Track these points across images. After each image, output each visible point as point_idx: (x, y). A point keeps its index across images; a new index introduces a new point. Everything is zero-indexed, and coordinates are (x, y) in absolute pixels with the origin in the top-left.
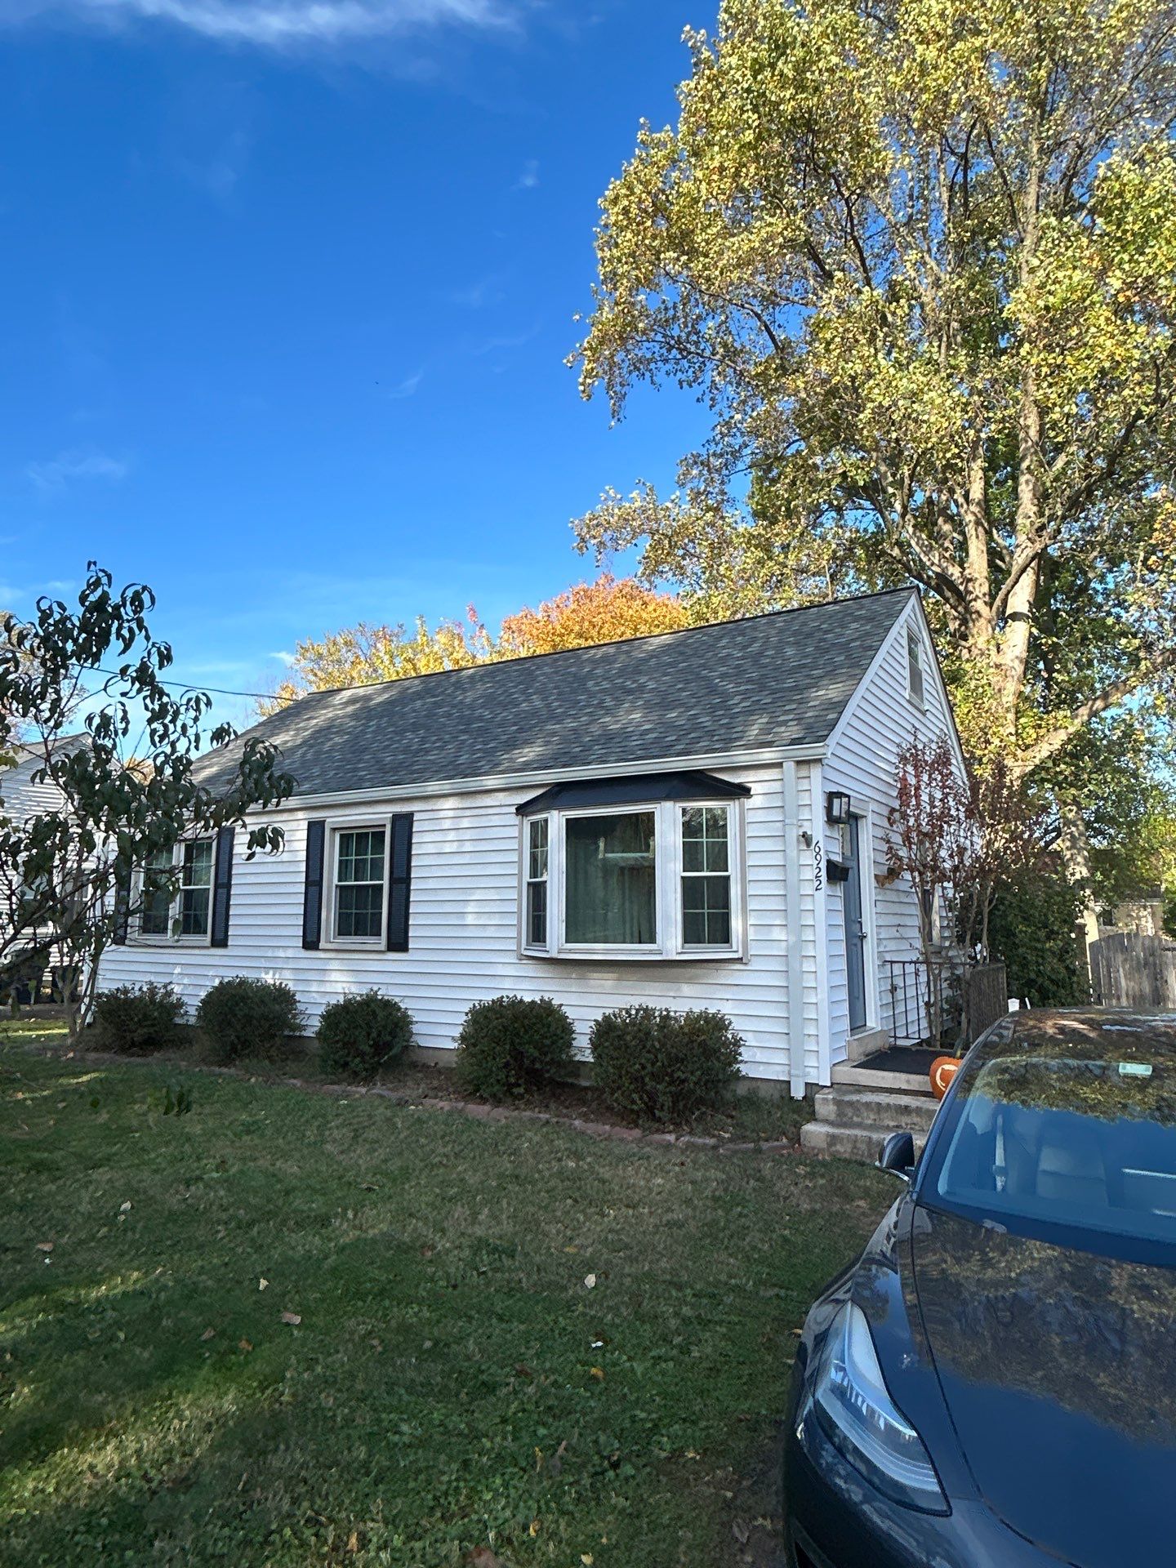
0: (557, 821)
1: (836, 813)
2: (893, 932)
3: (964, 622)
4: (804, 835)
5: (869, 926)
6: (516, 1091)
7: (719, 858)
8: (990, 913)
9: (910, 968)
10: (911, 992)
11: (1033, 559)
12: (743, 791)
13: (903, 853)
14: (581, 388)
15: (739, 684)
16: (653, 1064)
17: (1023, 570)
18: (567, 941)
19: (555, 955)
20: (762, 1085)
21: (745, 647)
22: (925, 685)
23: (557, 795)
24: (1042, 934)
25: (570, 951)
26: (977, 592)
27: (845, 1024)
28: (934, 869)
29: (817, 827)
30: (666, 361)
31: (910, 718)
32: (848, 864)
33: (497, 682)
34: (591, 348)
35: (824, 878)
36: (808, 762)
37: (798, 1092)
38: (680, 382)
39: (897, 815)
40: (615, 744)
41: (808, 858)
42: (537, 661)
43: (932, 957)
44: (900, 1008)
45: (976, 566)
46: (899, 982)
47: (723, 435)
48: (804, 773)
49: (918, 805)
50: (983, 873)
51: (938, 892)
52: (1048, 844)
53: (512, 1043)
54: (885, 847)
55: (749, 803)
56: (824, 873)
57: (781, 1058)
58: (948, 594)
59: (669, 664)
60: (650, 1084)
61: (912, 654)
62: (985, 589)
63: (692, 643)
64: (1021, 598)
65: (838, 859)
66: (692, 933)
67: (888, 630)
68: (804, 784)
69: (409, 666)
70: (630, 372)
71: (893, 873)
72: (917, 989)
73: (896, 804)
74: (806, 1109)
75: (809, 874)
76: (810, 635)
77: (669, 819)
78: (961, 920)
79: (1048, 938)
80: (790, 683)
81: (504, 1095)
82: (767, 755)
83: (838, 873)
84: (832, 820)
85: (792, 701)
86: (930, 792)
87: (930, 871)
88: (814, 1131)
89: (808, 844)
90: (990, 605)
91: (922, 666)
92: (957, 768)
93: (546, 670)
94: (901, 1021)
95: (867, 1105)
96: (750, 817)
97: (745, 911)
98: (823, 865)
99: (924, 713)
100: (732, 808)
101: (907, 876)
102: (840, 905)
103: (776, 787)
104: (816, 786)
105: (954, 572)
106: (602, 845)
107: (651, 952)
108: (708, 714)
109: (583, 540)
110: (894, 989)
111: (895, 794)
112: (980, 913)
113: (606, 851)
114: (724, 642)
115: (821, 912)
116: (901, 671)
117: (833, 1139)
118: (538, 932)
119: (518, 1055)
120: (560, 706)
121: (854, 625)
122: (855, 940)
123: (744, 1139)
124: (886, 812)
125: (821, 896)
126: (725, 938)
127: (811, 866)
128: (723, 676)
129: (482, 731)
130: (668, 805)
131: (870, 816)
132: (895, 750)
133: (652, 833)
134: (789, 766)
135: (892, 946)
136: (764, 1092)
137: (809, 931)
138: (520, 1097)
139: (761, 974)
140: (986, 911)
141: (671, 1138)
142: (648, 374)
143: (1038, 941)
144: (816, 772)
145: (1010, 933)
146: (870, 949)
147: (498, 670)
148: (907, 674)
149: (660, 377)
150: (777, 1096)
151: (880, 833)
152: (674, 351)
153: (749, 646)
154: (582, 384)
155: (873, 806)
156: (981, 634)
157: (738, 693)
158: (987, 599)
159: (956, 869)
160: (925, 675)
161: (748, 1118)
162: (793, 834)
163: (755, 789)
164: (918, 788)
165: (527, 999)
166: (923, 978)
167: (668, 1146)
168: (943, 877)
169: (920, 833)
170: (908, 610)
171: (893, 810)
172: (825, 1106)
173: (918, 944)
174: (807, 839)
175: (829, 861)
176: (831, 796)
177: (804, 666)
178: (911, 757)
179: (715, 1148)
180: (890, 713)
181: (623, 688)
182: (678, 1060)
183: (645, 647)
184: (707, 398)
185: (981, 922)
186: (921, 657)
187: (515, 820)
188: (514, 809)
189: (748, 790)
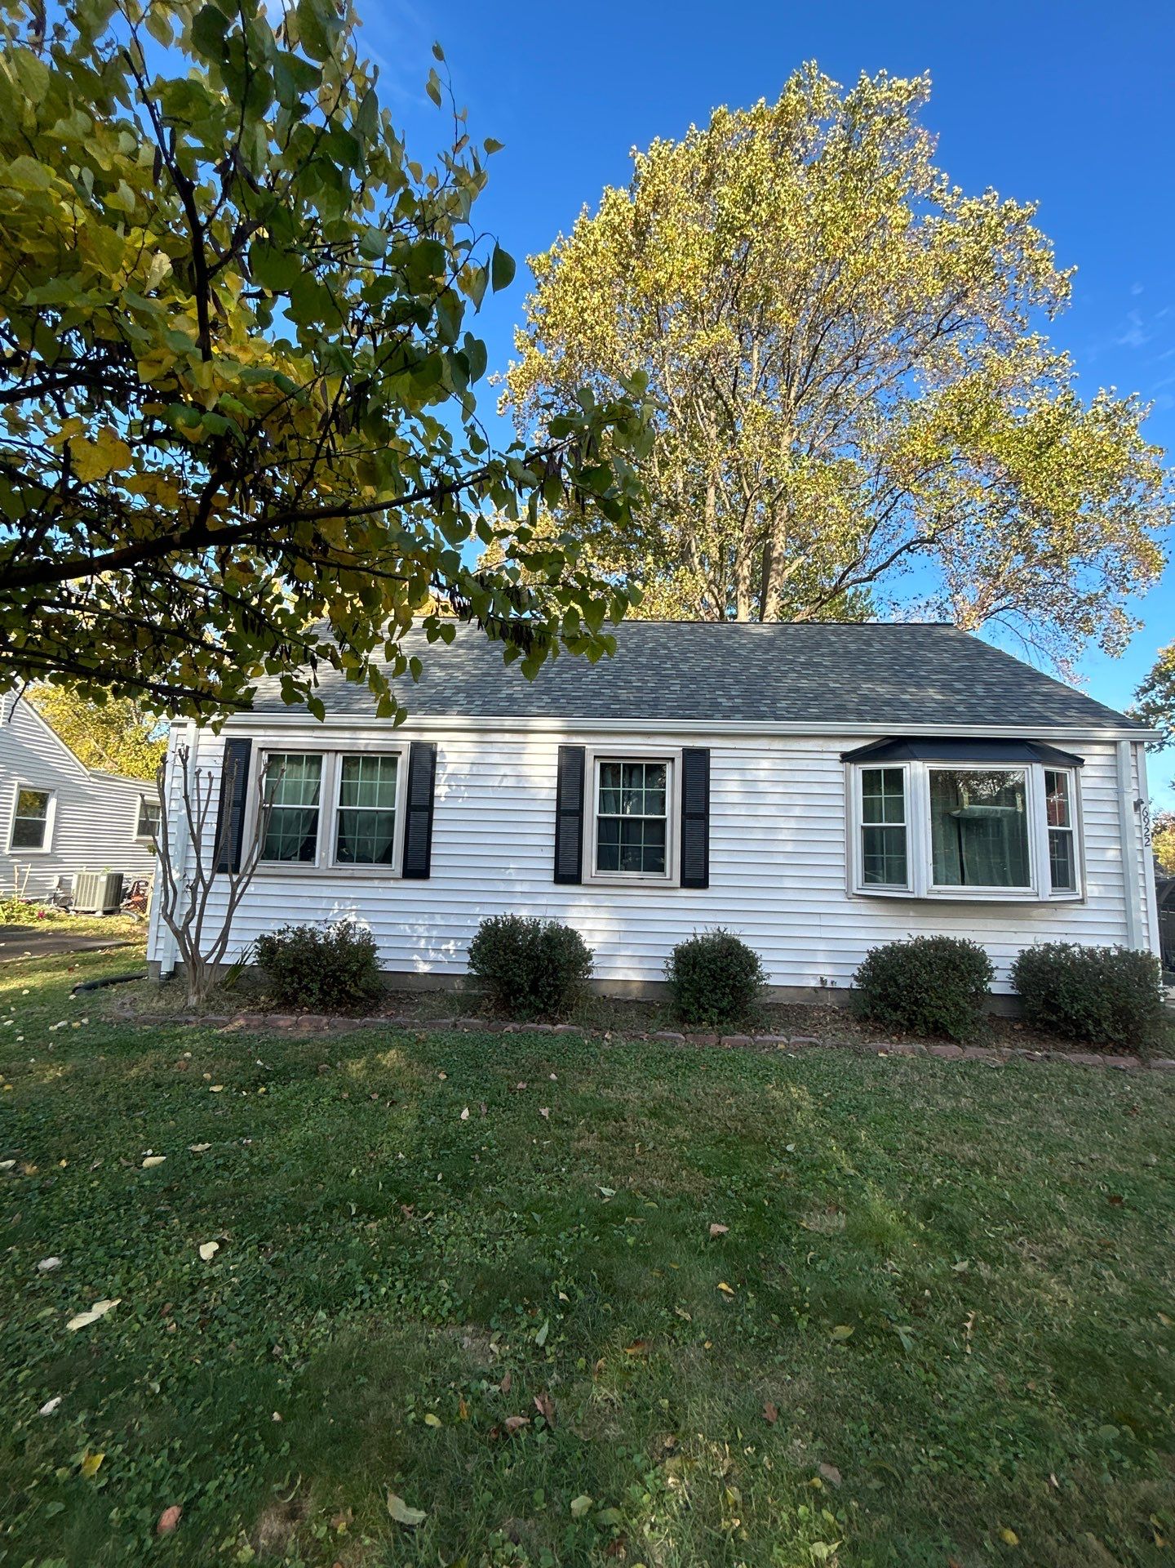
0: (921, 771)
4: (1136, 803)
12: (1077, 762)
18: (935, 883)
19: (924, 895)
25: (939, 892)
29: (1144, 798)
35: (1150, 837)
48: (1133, 752)
55: (1086, 771)
96: (1084, 783)
97: (1083, 860)
103: (1115, 760)
104: (1141, 762)
107: (1025, 895)
125: (1149, 851)
127: (1141, 826)
130: (1037, 766)
134: (1125, 745)
139: (1100, 912)
163: (1088, 760)
174: (1137, 806)
187: (841, 767)
188: (838, 756)
189: (1082, 761)
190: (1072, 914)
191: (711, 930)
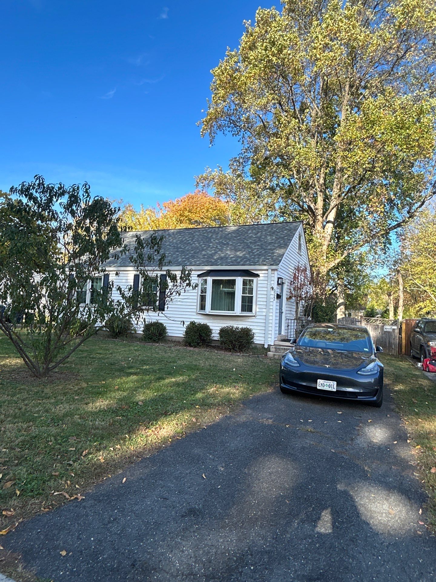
0: (210, 279)
1: (279, 282)
2: (289, 312)
3: (314, 222)
4: (272, 287)
5: (284, 310)
6: (200, 344)
7: (251, 291)
8: (313, 309)
9: (293, 321)
10: (292, 327)
11: (336, 205)
12: (257, 276)
13: (293, 293)
14: (201, 133)
15: (255, 246)
16: (235, 338)
17: (333, 209)
18: (211, 310)
19: (208, 313)
20: (258, 345)
21: (256, 234)
22: (302, 248)
23: (209, 273)
24: (325, 315)
25: (212, 312)
26: (319, 213)
27: (277, 332)
28: (300, 297)
29: (275, 286)
30: (229, 127)
31: (297, 257)
32: (281, 295)
33: (182, 236)
34: (206, 122)
35: (276, 298)
36: (274, 270)
37: (266, 346)
38: (233, 135)
39: (292, 283)
40: (224, 260)
41: (272, 292)
42: (194, 230)
43: (297, 319)
44: (289, 331)
45: (319, 205)
46: (290, 324)
47: (245, 152)
48: (273, 272)
49: (298, 281)
50: (312, 298)
51: (301, 303)
52: (333, 291)
53: (199, 333)
54: (289, 291)
55: (259, 279)
56: (276, 297)
57: (263, 339)
58: (310, 213)
59: (235, 236)
60: (234, 342)
61: (300, 240)
62: (321, 212)
63: (240, 231)
64: (332, 216)
65: (279, 293)
66: (243, 310)
67: (294, 235)
68: (273, 275)
69: (137, 220)
70: (217, 129)
71: (290, 297)
72: (294, 326)
73: (292, 280)
74: (268, 349)
75: (272, 296)
76: (274, 233)
77: (239, 281)
78: (305, 311)
79: (326, 316)
80: (269, 247)
81: (197, 345)
82: (265, 267)
83: (279, 297)
84: (278, 284)
85: (270, 253)
86: (301, 277)
87: (299, 297)
88: (270, 354)
89: (273, 289)
90: (323, 217)
91: (302, 242)
92: (308, 273)
93: (197, 233)
94: (289, 334)
95: (282, 348)
96: (259, 282)
97: (256, 304)
98: (276, 295)
99: (301, 255)
100: (255, 279)
101: (294, 298)
102: (278, 304)
103: (266, 275)
104: (276, 275)
105: (312, 206)
106: (221, 286)
107: (233, 313)
108: (248, 254)
109: (198, 183)
110: (288, 326)
111: (292, 277)
112: (310, 309)
113: (223, 288)
114: (250, 232)
115: (275, 305)
116: (296, 244)
117: (274, 355)
118: (203, 307)
119: (200, 336)
120: (205, 247)
121: (286, 232)
122: (281, 313)
123: (255, 355)
124: (290, 282)
125: (275, 302)
126: (251, 310)
127: (273, 294)
128: (251, 243)
129: (183, 252)
130: (240, 278)
131: (286, 283)
132: (294, 266)
133: (235, 284)
134: (270, 271)
135: (289, 315)
136: (258, 346)
137: (271, 310)
138: (200, 346)
139: (259, 319)
140: (312, 308)
141: (239, 354)
142: (222, 130)
143: (324, 316)
144: (276, 272)
145: (317, 314)
146: (284, 315)
147: (181, 231)
148: (298, 245)
149: (226, 132)
150: (261, 347)
151: (289, 287)
152: (232, 124)
153: (257, 234)
154: (202, 132)
155: (287, 281)
156: (318, 227)
157: (255, 249)
158: (322, 215)
159: (305, 297)
160: (302, 245)
161: (256, 351)
162: (269, 287)
163: (261, 275)
164: (298, 276)
165: (202, 323)
166: (295, 324)
167: (238, 356)
168: (302, 299)
169: (298, 287)
170: (300, 228)
171: (292, 281)
172: (272, 349)
173: (295, 315)
174: (272, 288)
175: (277, 294)
176: (279, 278)
177: (272, 243)
178: (298, 269)
179: (249, 356)
180: (293, 256)
181: (223, 243)
182: (241, 337)
183: (227, 230)
184: (241, 141)
185: (310, 311)
186: (302, 240)
187: (197, 278)
188: (197, 276)
189: (259, 275)
190: (250, 320)
191: (155, 321)
